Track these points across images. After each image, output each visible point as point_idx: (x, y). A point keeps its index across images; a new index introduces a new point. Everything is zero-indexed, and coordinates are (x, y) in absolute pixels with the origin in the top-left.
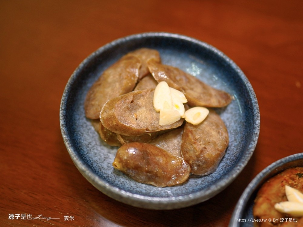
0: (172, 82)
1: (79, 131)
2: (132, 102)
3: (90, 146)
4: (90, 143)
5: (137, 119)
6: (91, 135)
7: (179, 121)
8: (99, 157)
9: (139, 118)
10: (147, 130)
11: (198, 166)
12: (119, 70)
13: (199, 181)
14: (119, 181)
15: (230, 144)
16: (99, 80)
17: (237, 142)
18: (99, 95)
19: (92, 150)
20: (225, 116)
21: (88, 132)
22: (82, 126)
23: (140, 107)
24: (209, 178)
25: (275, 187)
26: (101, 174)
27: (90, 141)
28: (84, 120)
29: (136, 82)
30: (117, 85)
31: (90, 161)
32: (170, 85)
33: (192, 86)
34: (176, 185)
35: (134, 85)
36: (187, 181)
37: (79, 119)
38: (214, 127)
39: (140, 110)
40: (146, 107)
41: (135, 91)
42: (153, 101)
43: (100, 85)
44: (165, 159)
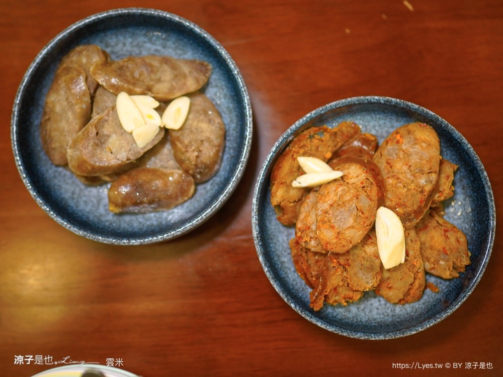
0: (131, 87)
1: (55, 185)
2: (97, 134)
3: (75, 196)
4: (73, 193)
5: (112, 153)
6: (70, 181)
7: (160, 131)
8: (91, 204)
9: (114, 151)
10: (128, 159)
11: (200, 173)
12: (62, 92)
13: (208, 186)
14: (125, 222)
15: (227, 127)
16: (45, 113)
17: (233, 123)
18: (55, 134)
19: (80, 200)
20: (211, 92)
21: (65, 180)
22: (55, 177)
23: (109, 136)
24: (217, 179)
25: (286, 166)
26: (103, 224)
27: (72, 189)
28: (54, 168)
29: (90, 101)
30: (70, 115)
31: (84, 215)
32: (131, 93)
33: (158, 76)
34: (185, 201)
35: (90, 106)
36: (196, 191)
37: (47, 171)
38: (202, 117)
39: (111, 140)
40: (116, 133)
41: (95, 118)
42: (119, 121)
43: (49, 119)
44: (161, 181)
